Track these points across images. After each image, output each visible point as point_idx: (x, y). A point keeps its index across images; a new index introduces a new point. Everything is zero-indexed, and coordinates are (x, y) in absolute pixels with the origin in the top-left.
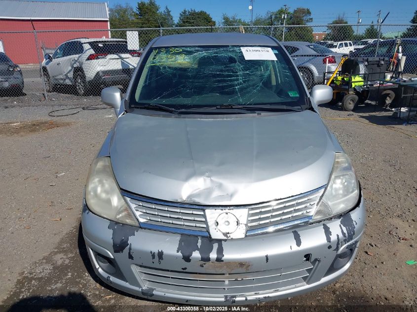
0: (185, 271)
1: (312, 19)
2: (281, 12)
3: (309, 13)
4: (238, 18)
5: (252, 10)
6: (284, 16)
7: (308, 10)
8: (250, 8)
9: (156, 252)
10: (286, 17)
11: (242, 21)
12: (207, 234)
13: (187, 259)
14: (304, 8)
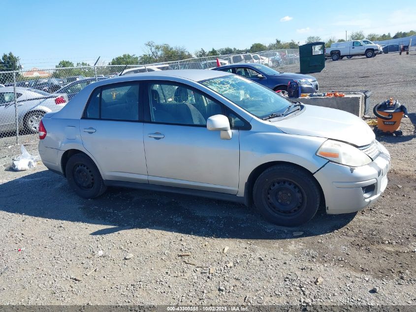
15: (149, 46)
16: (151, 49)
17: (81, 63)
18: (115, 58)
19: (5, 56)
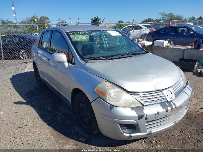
0: (166, 116)
1: (50, 21)
2: (33, 18)
3: (47, 18)
4: (10, 20)
5: (15, 17)
6: (36, 20)
7: (47, 17)
8: (14, 15)
9: (157, 112)
10: (37, 20)
11: (13, 22)
12: (166, 100)
13: (167, 111)
14: (45, 16)
15: (161, 15)
16: (162, 16)
17: (127, 22)
18: (144, 20)
19: (95, 18)
